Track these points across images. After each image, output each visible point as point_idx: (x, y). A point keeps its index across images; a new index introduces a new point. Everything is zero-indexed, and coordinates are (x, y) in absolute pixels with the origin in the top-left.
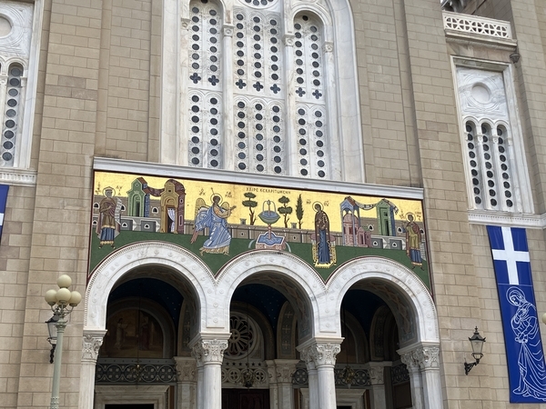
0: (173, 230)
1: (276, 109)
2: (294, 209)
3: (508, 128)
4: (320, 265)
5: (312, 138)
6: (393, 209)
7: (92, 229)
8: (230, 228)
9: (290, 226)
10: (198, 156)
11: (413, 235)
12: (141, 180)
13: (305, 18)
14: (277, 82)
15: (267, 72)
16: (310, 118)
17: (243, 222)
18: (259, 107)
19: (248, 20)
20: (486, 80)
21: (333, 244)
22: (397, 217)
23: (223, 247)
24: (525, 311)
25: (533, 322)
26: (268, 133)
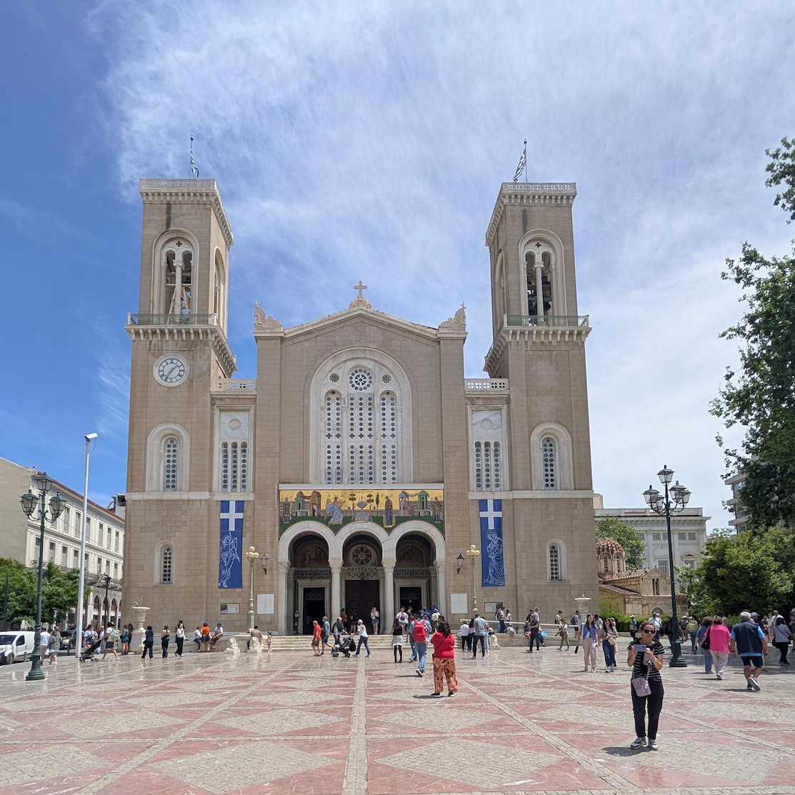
0: (316, 515)
1: (370, 447)
2: (375, 499)
3: (501, 443)
4: (388, 526)
5: (389, 460)
6: (427, 495)
7: (280, 517)
8: (342, 512)
9: (372, 508)
10: (330, 476)
11: (437, 508)
12: (301, 492)
13: (388, 393)
14: (371, 432)
15: (366, 427)
16: (389, 449)
17: (349, 508)
18: (361, 447)
19: (356, 401)
20: (490, 416)
21: (394, 516)
22: (429, 499)
23: (340, 521)
24: (496, 542)
25: (499, 547)
26: (366, 460)
